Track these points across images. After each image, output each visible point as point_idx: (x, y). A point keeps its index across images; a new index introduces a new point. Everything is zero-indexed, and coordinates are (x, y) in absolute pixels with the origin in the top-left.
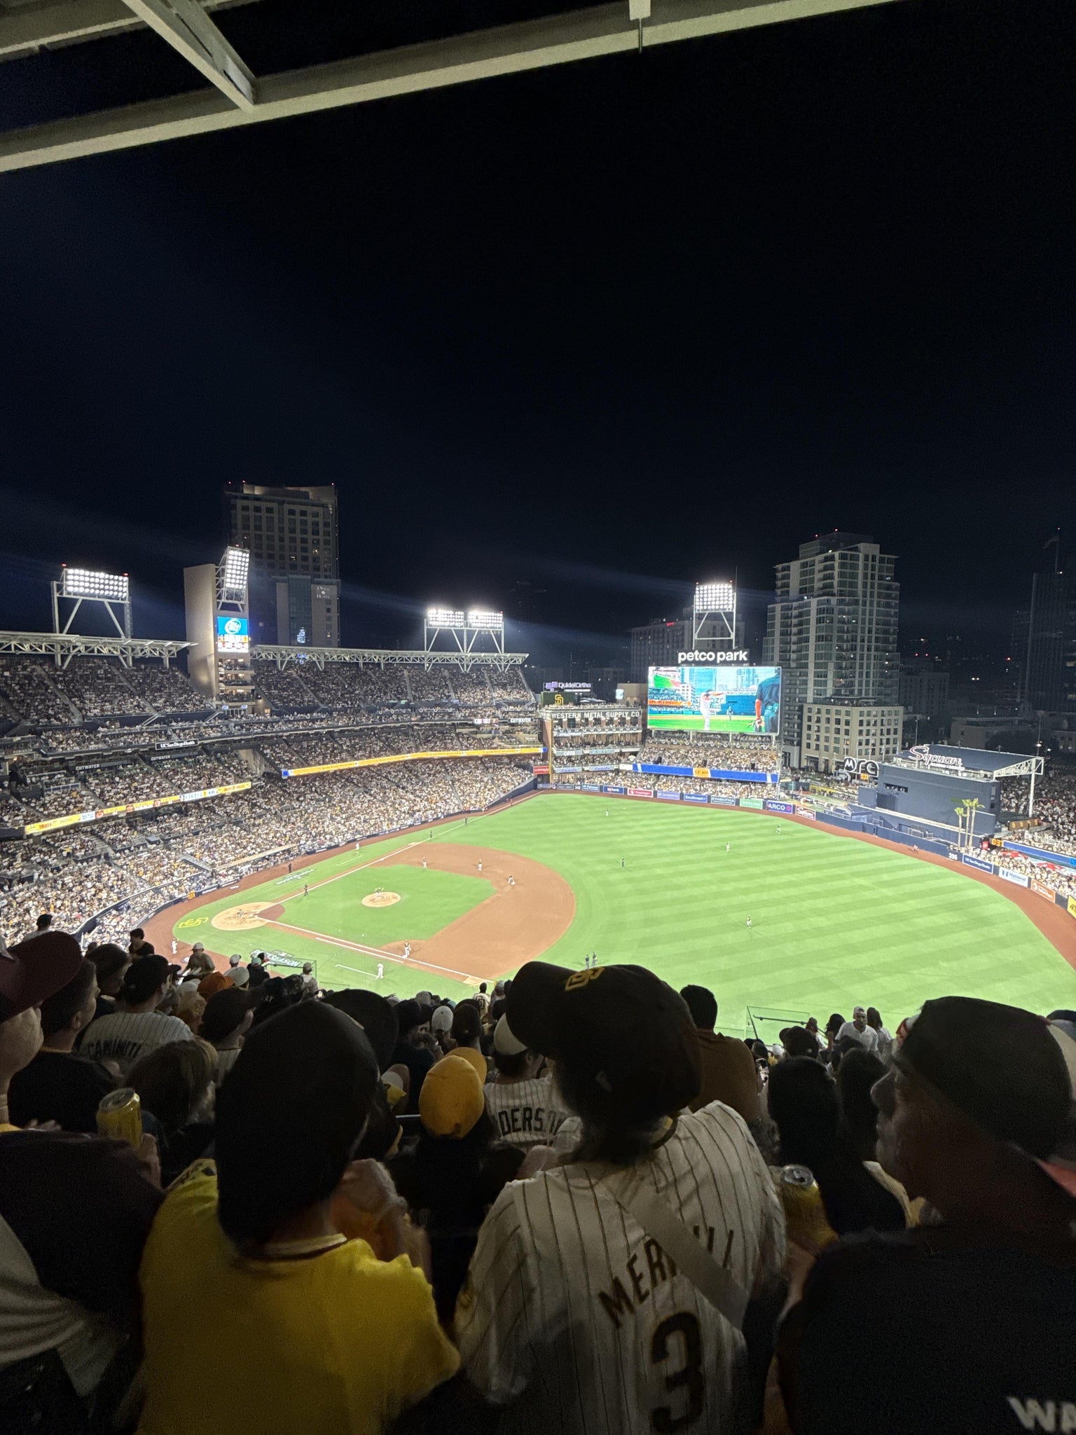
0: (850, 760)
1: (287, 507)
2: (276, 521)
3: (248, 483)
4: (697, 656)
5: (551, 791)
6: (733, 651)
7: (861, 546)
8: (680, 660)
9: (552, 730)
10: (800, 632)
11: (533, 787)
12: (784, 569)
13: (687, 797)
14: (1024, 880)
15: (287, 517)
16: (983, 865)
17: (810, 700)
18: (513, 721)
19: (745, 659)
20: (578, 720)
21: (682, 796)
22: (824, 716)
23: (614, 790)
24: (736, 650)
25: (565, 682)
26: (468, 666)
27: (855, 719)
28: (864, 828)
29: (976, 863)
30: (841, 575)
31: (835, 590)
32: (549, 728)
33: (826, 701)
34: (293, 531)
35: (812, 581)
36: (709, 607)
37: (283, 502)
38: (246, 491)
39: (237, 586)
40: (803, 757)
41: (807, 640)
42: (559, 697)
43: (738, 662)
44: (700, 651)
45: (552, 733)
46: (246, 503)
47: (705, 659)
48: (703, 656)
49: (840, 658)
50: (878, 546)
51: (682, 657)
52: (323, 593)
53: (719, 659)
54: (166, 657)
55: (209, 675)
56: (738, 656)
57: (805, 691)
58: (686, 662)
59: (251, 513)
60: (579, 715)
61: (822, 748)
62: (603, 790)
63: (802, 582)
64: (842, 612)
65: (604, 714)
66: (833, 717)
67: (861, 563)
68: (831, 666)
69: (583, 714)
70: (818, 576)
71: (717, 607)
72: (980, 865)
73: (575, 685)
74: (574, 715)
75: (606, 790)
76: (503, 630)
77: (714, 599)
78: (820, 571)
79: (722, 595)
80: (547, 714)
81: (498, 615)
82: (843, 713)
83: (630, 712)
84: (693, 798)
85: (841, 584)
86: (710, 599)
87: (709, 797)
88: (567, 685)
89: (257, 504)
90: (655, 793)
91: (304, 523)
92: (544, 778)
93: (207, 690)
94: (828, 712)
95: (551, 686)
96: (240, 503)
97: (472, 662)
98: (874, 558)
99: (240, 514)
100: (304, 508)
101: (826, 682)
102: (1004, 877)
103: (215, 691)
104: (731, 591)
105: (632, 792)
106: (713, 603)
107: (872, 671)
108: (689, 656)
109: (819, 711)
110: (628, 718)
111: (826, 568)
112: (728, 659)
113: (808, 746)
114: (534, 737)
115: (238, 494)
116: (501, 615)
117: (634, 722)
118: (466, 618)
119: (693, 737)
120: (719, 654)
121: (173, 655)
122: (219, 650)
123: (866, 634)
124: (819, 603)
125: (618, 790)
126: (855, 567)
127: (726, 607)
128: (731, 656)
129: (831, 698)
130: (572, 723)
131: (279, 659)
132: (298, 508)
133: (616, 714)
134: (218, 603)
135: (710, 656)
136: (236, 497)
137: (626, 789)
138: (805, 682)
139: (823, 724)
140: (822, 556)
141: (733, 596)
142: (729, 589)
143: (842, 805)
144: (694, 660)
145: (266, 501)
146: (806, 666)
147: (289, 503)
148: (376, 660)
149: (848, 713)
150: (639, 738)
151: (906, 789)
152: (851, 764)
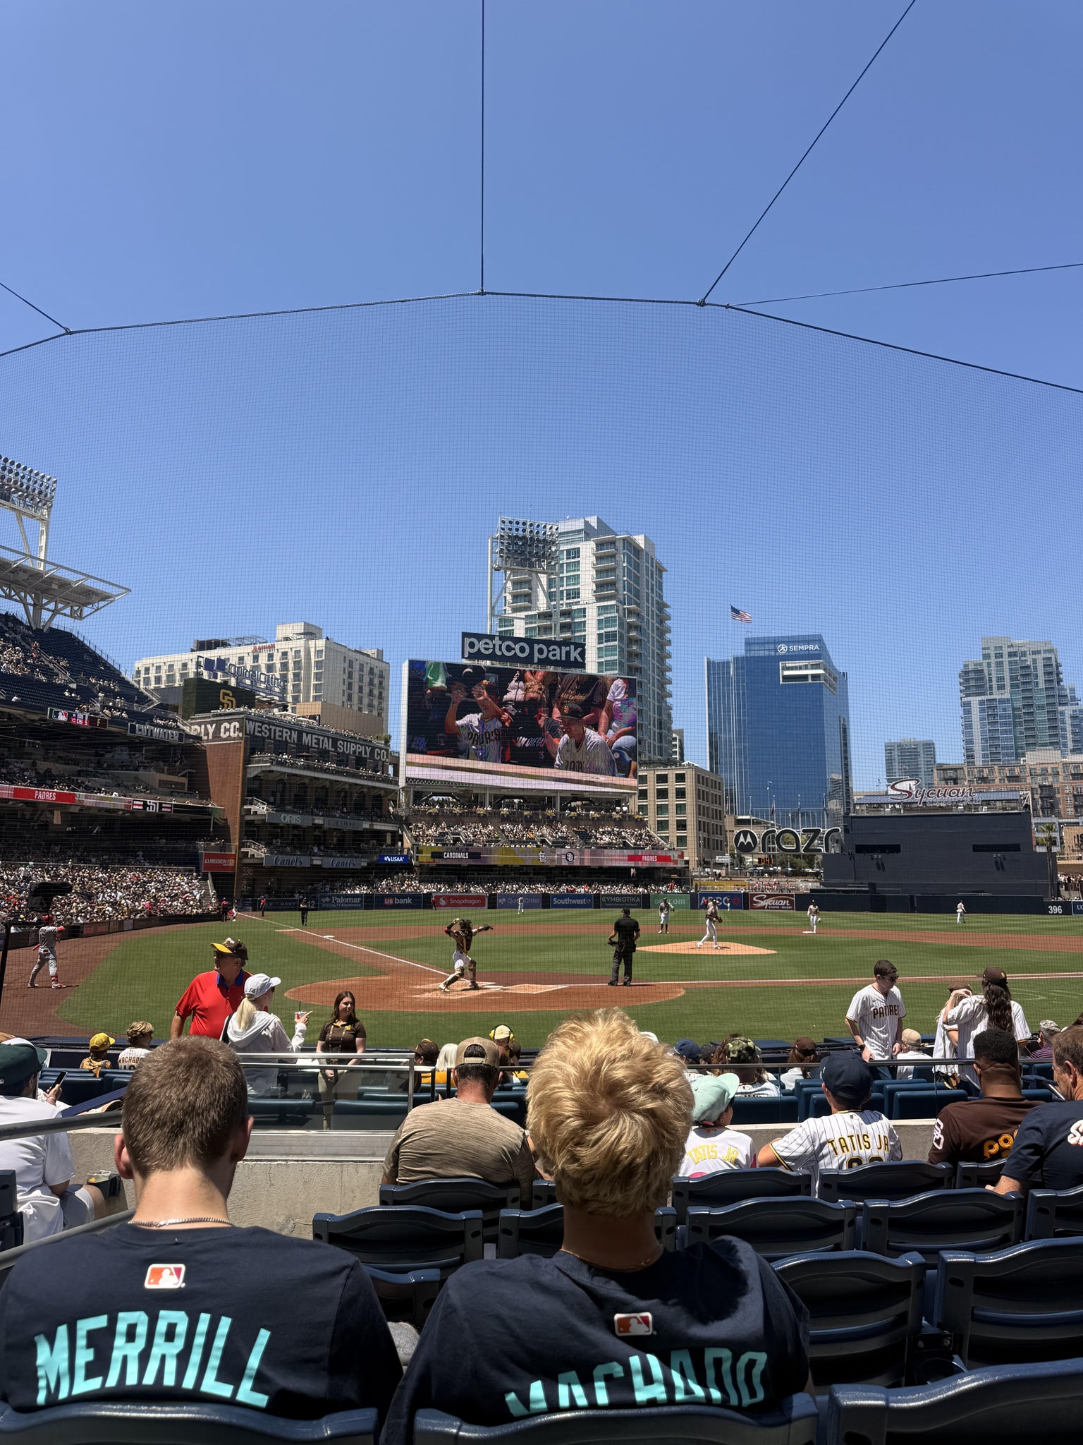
0: (745, 834)
4: (497, 645)
8: (467, 649)
13: (556, 901)
19: (579, 659)
23: (402, 901)
31: (622, 592)
43: (567, 665)
44: (502, 639)
47: (513, 652)
48: (509, 648)
53: (536, 655)
56: (568, 653)
58: (479, 657)
60: (295, 735)
62: (370, 903)
65: (335, 745)
67: (643, 565)
69: (300, 733)
70: (586, 572)
83: (373, 750)
84: (567, 901)
98: (652, 560)
105: (443, 903)
108: (483, 646)
110: (370, 761)
112: (551, 656)
120: (536, 647)
124: (600, 611)
125: (409, 901)
128: (557, 653)
135: (521, 649)
137: (426, 896)
140: (592, 543)
144: (493, 653)
151: (895, 849)
152: (749, 839)
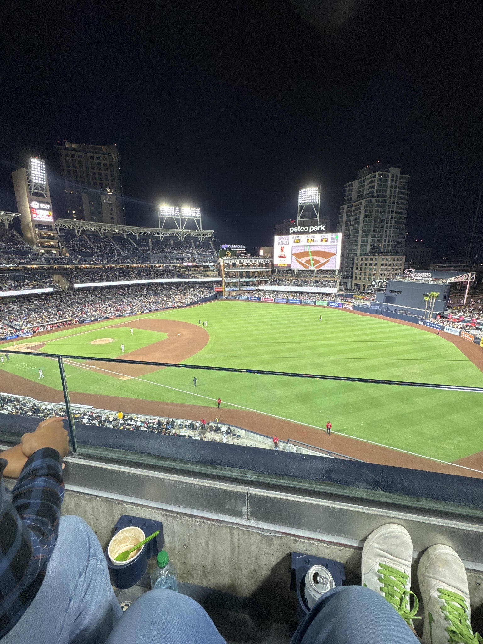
0: (374, 281)
1: (89, 155)
2: (84, 162)
3: (67, 141)
4: (299, 229)
5: (224, 299)
6: (318, 226)
7: (391, 169)
8: (291, 231)
9: (224, 269)
10: (355, 219)
11: (214, 298)
12: (349, 186)
13: (290, 301)
14: (458, 332)
15: (89, 160)
16: (436, 326)
17: (358, 255)
18: (204, 264)
19: (324, 230)
20: (237, 264)
21: (288, 301)
22: (364, 262)
24: (320, 225)
25: (231, 245)
26: (183, 238)
27: (380, 263)
28: (377, 312)
29: (433, 325)
30: (379, 185)
31: (375, 193)
32: (222, 268)
33: (366, 254)
34: (93, 168)
35: (363, 191)
36: (306, 201)
37: (87, 152)
38: (66, 146)
39: (40, 182)
40: (353, 284)
41: (359, 223)
42: (228, 253)
43: (320, 232)
44: (301, 227)
45: (224, 271)
46: (66, 152)
48: (302, 229)
49: (375, 231)
50: (400, 169)
51: (292, 230)
52: (107, 199)
53: (310, 230)
54: (6, 223)
55: (31, 233)
56: (320, 228)
57: (356, 250)
58: (294, 233)
59: (70, 158)
60: (238, 261)
61: (362, 278)
62: (249, 299)
63: (359, 192)
64: (378, 206)
65: (251, 261)
66: (369, 262)
67: (390, 179)
68: (370, 236)
69: (240, 261)
70: (367, 187)
71: (310, 201)
72: (434, 326)
73: (236, 246)
74: (235, 261)
75: (251, 299)
76: (200, 218)
77: (308, 197)
78: (368, 184)
79: (313, 194)
80: (221, 261)
81: (197, 209)
82: (374, 260)
83: (265, 261)
84: (293, 301)
85: (378, 191)
86: (306, 197)
87: (301, 301)
88: (233, 246)
89: (73, 153)
90: (275, 299)
91: (99, 164)
92: (220, 293)
93: (31, 242)
94: (366, 260)
95: (224, 247)
96: (63, 152)
97: (185, 236)
98: (397, 176)
99: (64, 158)
100: (98, 155)
101: (367, 245)
102: (447, 331)
103: (35, 242)
104: (317, 191)
105: (264, 300)
106: (308, 199)
107: (391, 239)
108: (295, 229)
109: (362, 260)
110: (264, 263)
111: (371, 182)
112: (315, 230)
113: (356, 278)
114: (215, 273)
115: (63, 147)
116: (199, 210)
117: (267, 265)
118: (180, 211)
119: (297, 273)
120: (310, 227)
121: (10, 221)
122: (34, 219)
123: (390, 219)
124: (366, 202)
125: (256, 299)
126: (386, 181)
127: (315, 200)
128: (317, 228)
129: (369, 253)
130: (234, 265)
131: (76, 229)
132: (95, 156)
133: (258, 261)
134: (30, 192)
135: (306, 229)
136: (61, 149)
137: (260, 298)
138: (356, 246)
139: (364, 267)
140: (369, 176)
141: (319, 195)
142: (317, 190)
143: (367, 303)
144: (298, 231)
145: (78, 151)
146: (357, 237)
147: (90, 152)
148: (134, 234)
149: (376, 260)
150: (270, 273)
151: (401, 292)
152: (375, 283)
